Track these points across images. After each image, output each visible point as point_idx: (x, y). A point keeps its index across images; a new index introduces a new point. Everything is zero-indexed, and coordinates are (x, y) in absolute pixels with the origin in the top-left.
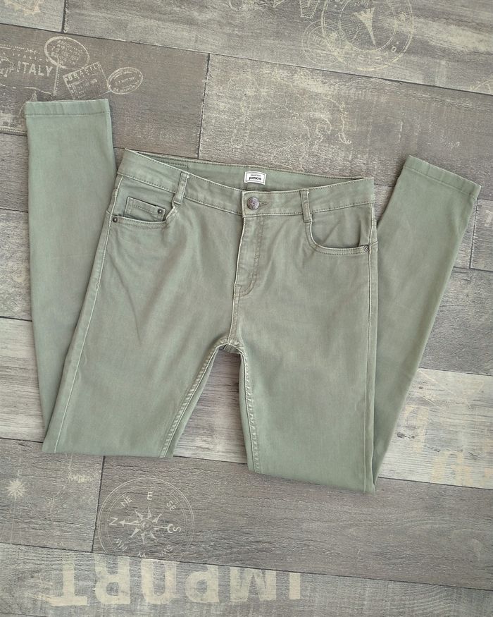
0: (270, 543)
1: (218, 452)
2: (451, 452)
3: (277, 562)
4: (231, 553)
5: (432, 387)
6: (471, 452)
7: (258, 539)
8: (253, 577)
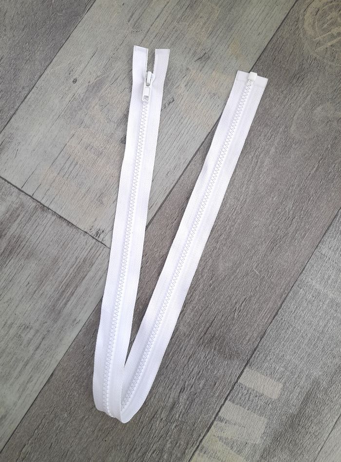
0: (182, 390)
1: (15, 404)
2: (183, 86)
3: (214, 393)
4: (171, 454)
5: (83, 66)
6: (196, 59)
7: (169, 405)
8: (221, 439)
